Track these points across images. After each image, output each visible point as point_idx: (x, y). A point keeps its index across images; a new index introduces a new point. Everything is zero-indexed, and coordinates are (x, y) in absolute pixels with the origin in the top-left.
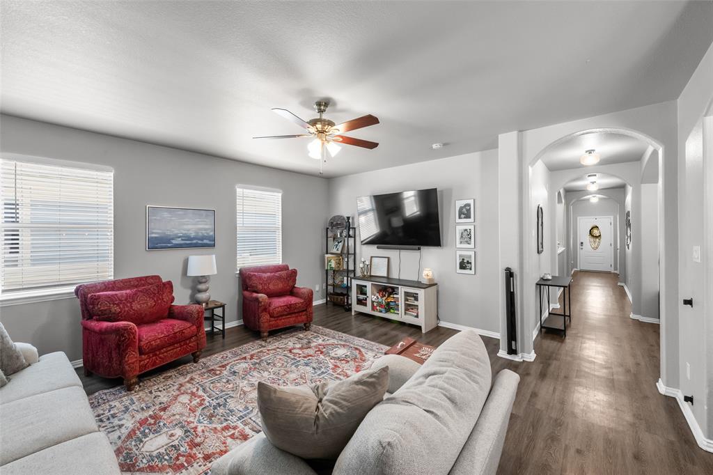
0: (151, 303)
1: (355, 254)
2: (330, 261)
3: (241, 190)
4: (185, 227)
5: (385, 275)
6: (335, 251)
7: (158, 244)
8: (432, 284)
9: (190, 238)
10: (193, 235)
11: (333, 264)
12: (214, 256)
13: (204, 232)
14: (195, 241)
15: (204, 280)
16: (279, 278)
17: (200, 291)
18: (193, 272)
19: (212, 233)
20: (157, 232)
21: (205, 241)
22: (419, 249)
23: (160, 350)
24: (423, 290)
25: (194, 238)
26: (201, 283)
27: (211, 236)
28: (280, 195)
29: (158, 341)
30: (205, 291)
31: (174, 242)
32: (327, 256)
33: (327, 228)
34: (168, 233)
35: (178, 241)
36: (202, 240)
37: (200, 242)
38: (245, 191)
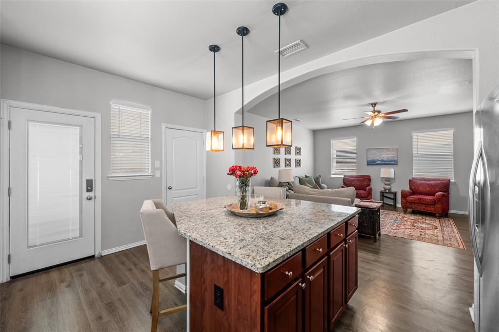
3: (416, 134)
4: (383, 156)
7: (371, 163)
9: (384, 161)
10: (386, 159)
12: (393, 169)
13: (391, 158)
14: (386, 163)
15: (389, 179)
17: (386, 185)
18: (383, 175)
19: (396, 159)
20: (370, 158)
21: (392, 163)
25: (386, 161)
26: (386, 181)
30: (389, 185)
31: (377, 162)
34: (374, 159)
35: (379, 162)
36: (390, 162)
38: (418, 134)
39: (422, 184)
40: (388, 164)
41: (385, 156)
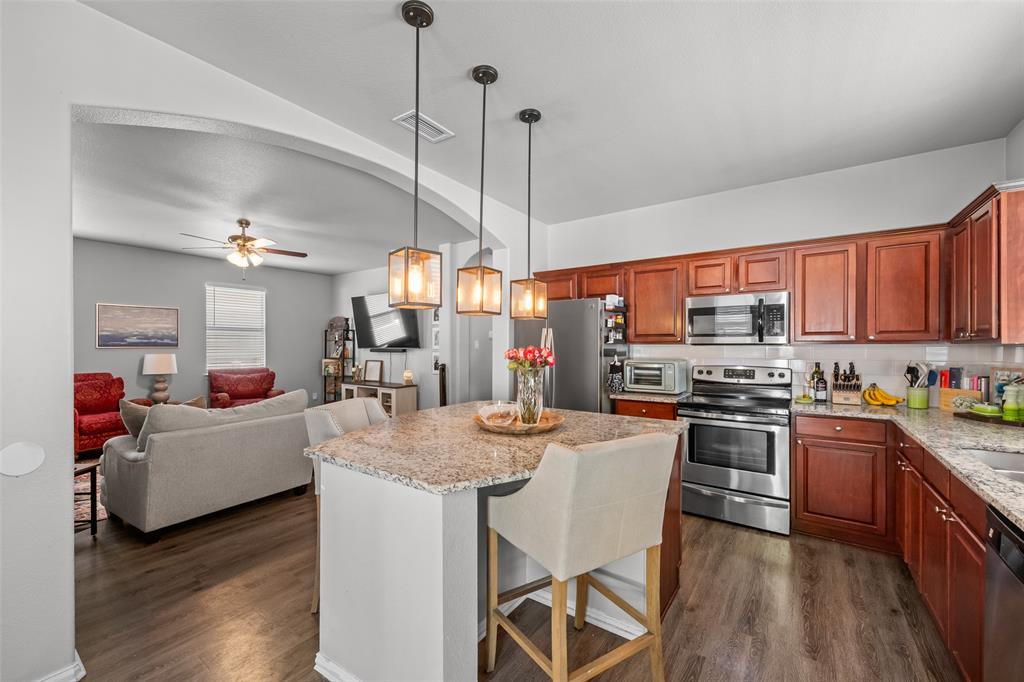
0: (96, 395)
1: (354, 358)
2: (326, 367)
3: (212, 288)
4: (143, 326)
5: (377, 379)
6: (334, 355)
7: (108, 342)
8: (410, 385)
9: (147, 337)
10: (151, 334)
11: (331, 370)
12: (174, 356)
13: (164, 331)
14: (153, 341)
15: (162, 379)
16: (251, 380)
17: (157, 390)
18: (148, 370)
19: (174, 333)
20: (109, 329)
21: (166, 341)
22: (404, 351)
23: (101, 433)
24: (394, 390)
25: (152, 337)
26: (158, 382)
27: (173, 336)
28: (264, 293)
29: (99, 425)
30: (165, 390)
31: (128, 340)
32: (324, 361)
33: (326, 331)
34: (121, 331)
35: (134, 340)
36: (162, 340)
37: (159, 341)
38: (217, 289)
39: (239, 380)
40: (155, 345)
41: (150, 326)
